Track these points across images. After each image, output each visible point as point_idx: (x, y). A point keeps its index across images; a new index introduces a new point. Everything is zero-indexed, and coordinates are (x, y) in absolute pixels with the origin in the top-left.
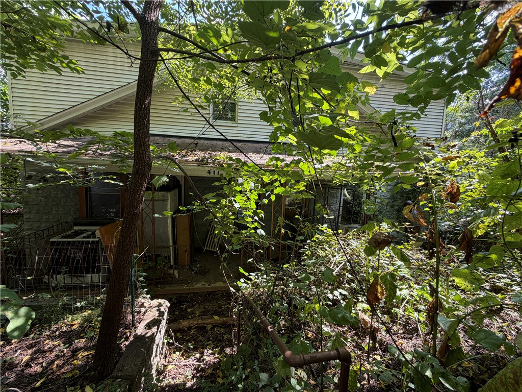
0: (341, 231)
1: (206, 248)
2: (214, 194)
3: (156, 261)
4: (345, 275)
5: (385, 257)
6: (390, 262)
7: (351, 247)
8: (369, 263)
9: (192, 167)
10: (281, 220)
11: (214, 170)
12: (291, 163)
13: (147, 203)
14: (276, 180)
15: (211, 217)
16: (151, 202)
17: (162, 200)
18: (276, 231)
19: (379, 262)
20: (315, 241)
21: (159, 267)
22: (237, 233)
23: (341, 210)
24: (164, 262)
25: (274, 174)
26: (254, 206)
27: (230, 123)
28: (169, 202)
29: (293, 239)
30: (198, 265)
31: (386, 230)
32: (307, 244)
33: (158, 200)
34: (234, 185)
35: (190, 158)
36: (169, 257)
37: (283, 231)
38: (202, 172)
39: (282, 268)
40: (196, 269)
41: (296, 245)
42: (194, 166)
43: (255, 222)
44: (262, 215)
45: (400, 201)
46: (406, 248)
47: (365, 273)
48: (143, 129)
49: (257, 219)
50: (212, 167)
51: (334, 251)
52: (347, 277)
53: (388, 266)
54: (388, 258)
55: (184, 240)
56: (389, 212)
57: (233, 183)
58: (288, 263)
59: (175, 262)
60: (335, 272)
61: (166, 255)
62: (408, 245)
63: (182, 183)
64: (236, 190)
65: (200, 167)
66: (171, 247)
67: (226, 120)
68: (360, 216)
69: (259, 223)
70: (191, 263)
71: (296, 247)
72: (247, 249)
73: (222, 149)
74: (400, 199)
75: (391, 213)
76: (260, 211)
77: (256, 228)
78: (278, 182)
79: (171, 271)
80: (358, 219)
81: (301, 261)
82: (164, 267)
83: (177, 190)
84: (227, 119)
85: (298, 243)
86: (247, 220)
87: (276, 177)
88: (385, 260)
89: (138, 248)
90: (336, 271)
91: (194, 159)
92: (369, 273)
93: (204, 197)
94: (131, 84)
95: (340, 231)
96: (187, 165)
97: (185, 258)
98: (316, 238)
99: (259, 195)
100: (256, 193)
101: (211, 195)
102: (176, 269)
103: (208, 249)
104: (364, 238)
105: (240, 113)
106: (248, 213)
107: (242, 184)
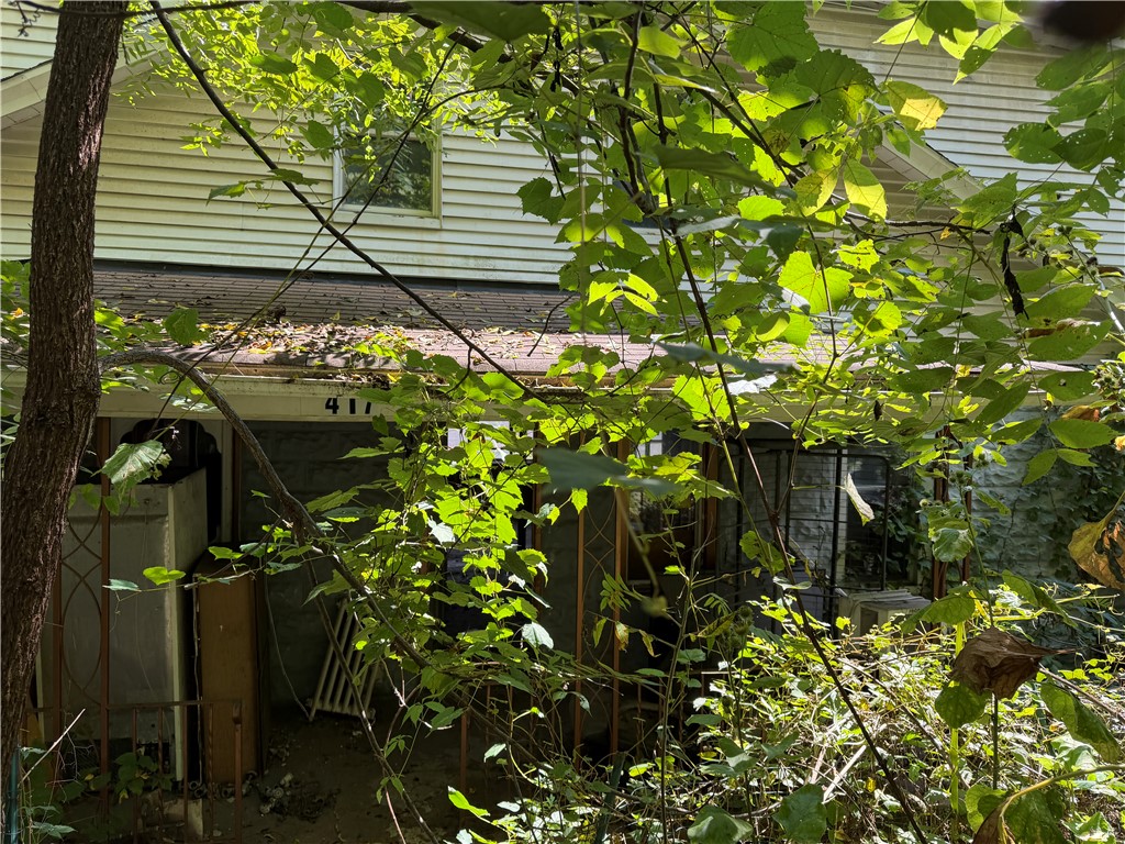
0: (846, 621)
1: (318, 705)
2: (351, 494)
3: (114, 769)
4: (871, 796)
5: (1021, 720)
6: (1040, 737)
7: (887, 684)
8: (961, 743)
9: (264, 388)
10: (613, 589)
11: (352, 394)
12: (644, 366)
13: (82, 530)
14: (589, 434)
15: (338, 583)
16: (99, 528)
17: (142, 518)
18: (597, 635)
19: (996, 738)
20: (746, 663)
21: (124, 794)
22: (444, 646)
23: (842, 533)
24: (145, 770)
25: (581, 413)
26: (507, 533)
27: (409, 216)
28: (169, 526)
29: (663, 659)
30: (288, 778)
31: (1013, 612)
32: (719, 677)
33: (124, 519)
34: (431, 457)
35: (255, 354)
36: (167, 748)
37: (621, 630)
38: (304, 404)
39: (627, 777)
40: (279, 793)
41: (677, 686)
42: (271, 382)
43: (514, 596)
44: (541, 566)
45: (1058, 495)
46: (1093, 677)
47: (946, 786)
48: (67, 253)
49: (522, 583)
50: (344, 384)
51: (823, 701)
52: (881, 803)
53: (1034, 756)
54: (1032, 719)
55: (230, 676)
56: (1023, 536)
57: (424, 447)
58: (651, 758)
59: (192, 771)
60: (832, 786)
61: (155, 740)
62: (1101, 666)
63: (224, 447)
64: (435, 477)
65: (293, 388)
66: (177, 709)
67: (397, 206)
68: (914, 557)
69: (528, 598)
70: (260, 767)
71: (675, 694)
72: (483, 711)
73: (381, 316)
74: (1058, 487)
75: (1027, 541)
76: (533, 551)
77: (517, 621)
78: (597, 440)
79: (176, 809)
80: (909, 569)
81: (699, 748)
82: (147, 789)
83: (201, 477)
84: (397, 200)
85: (682, 677)
86: (482, 590)
87: (590, 420)
88: (1019, 731)
89: (41, 716)
90: (835, 782)
91: (269, 353)
92: (962, 785)
93: (312, 506)
94: (28, 76)
95: (842, 622)
96: (243, 381)
97: (232, 749)
98: (754, 650)
99: (527, 491)
100: (513, 486)
101: (338, 498)
102: (194, 798)
103: (327, 707)
104: (934, 647)
105: (449, 179)
106: (485, 563)
107: (459, 453)
